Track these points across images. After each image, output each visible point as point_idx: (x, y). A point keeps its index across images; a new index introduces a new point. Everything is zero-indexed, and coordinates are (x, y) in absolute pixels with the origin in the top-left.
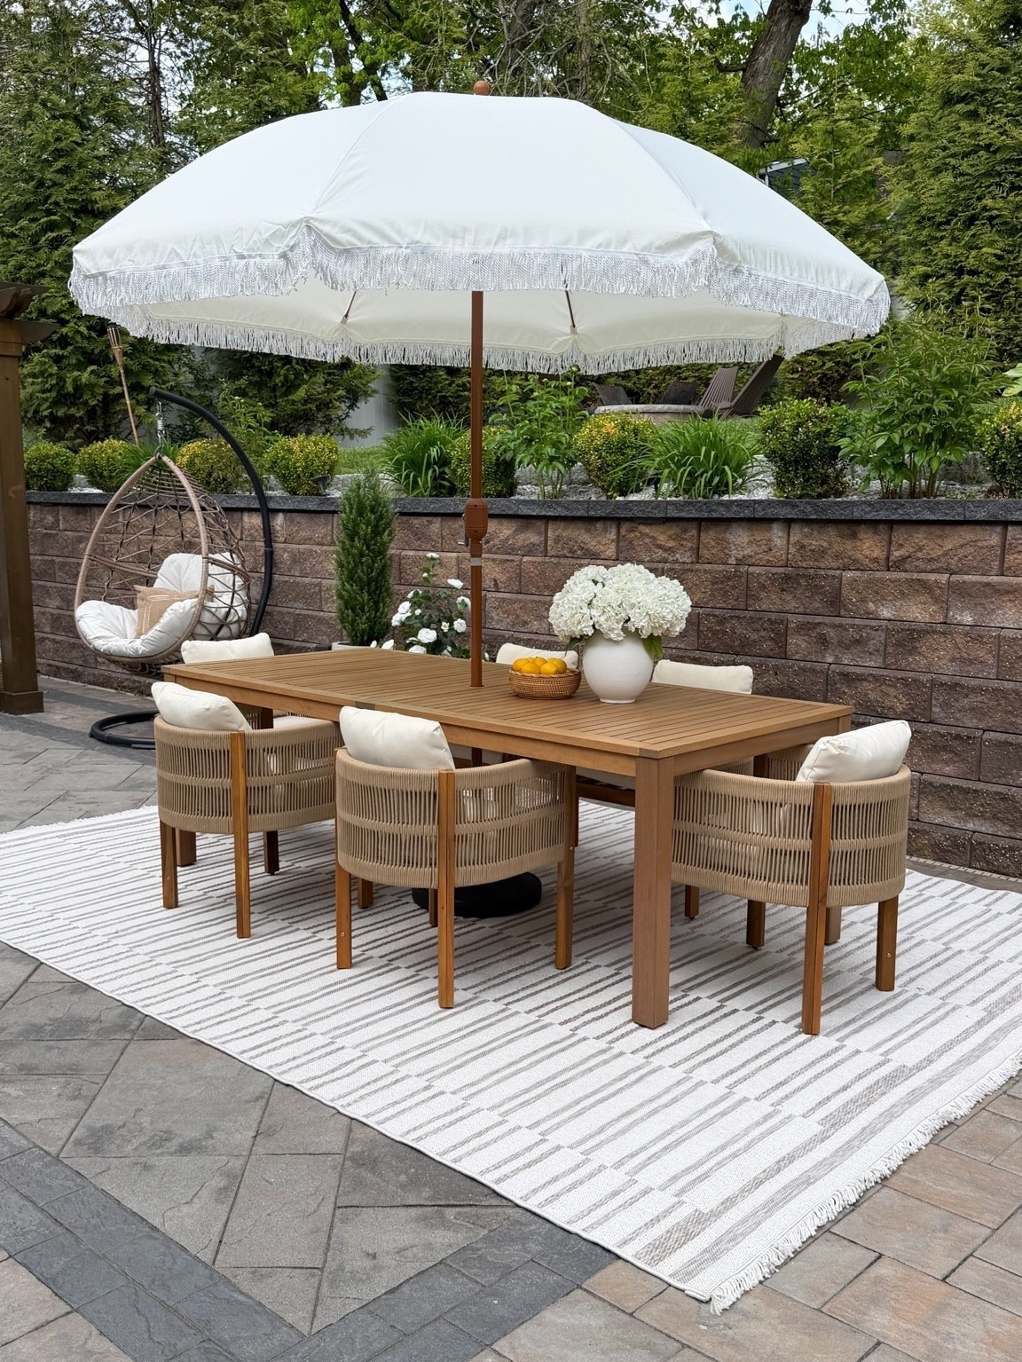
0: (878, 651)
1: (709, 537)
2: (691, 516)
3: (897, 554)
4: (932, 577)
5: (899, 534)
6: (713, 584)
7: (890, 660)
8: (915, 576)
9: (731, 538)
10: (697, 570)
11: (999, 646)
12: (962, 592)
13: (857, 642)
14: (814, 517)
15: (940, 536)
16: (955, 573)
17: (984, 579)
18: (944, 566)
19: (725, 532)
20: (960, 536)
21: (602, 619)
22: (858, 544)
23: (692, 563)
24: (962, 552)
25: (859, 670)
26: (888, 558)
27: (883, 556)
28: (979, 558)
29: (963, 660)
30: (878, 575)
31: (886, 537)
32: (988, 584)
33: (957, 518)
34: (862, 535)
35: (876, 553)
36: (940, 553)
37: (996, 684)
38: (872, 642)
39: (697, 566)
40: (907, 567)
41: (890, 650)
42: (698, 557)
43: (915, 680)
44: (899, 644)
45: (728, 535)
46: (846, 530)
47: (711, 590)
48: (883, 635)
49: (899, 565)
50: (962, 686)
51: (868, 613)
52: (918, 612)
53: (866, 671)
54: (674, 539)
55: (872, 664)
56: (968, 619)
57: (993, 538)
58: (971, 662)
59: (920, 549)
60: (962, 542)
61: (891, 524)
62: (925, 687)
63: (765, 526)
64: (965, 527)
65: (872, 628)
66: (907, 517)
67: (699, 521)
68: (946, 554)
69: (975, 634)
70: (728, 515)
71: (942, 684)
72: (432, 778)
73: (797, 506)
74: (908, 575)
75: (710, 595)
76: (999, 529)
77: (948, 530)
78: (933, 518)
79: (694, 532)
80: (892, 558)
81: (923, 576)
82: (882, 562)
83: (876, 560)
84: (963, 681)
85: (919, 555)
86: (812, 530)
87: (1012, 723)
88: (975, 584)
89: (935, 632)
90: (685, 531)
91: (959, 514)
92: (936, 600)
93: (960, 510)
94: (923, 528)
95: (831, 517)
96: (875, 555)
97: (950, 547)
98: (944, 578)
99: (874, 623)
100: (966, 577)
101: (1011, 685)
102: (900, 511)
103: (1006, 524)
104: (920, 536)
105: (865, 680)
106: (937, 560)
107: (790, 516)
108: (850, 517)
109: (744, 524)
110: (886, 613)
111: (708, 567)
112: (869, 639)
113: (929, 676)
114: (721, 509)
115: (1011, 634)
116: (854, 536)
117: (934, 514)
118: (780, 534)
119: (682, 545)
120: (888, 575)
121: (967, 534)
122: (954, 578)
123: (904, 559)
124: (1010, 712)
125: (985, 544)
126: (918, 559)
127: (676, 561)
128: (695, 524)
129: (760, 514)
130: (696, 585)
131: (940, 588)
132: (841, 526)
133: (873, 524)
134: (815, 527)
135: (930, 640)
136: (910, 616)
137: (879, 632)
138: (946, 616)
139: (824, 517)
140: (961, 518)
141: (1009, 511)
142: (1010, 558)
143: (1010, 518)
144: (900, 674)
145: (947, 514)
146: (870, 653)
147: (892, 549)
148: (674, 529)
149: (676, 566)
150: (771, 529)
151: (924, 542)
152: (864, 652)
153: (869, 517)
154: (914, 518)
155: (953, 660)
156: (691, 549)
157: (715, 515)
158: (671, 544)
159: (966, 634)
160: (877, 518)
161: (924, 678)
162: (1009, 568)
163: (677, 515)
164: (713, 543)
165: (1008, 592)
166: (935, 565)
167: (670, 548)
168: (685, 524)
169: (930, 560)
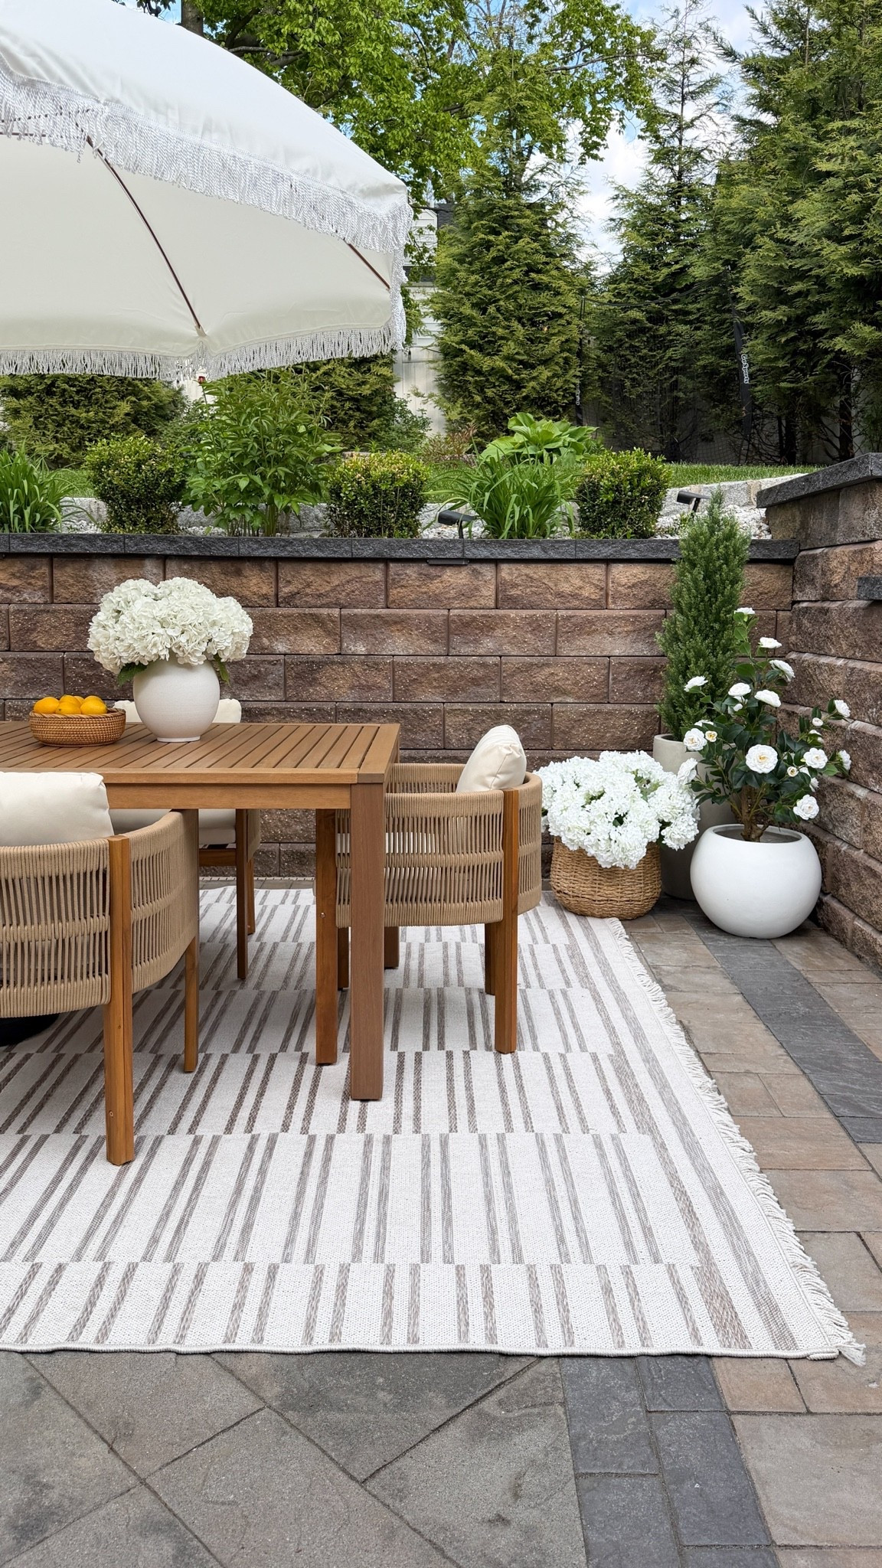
0: (278, 685)
1: (65, 574)
2: (43, 550)
3: (285, 590)
4: (325, 611)
5: (286, 571)
6: (76, 625)
7: (291, 693)
8: (307, 611)
9: (95, 575)
10: (55, 611)
11: (394, 672)
12: (355, 625)
13: (255, 677)
14: (196, 553)
15: (327, 573)
16: (345, 607)
17: (372, 612)
18: (334, 601)
19: (86, 569)
20: (346, 573)
21: (183, 639)
22: (244, 581)
23: (45, 603)
24: (349, 588)
25: (261, 705)
26: (277, 595)
27: (271, 592)
28: (365, 593)
29: (361, 687)
30: (270, 611)
31: (273, 574)
32: (378, 616)
33: (345, 556)
34: (247, 572)
35: (265, 589)
36: (328, 589)
37: (395, 706)
38: (271, 676)
39: (54, 607)
40: (298, 602)
41: (290, 682)
42: (52, 596)
43: (319, 710)
44: (299, 676)
45: (91, 572)
46: (230, 567)
47: (75, 632)
48: (282, 669)
49: (290, 600)
50: (365, 711)
51: (263, 648)
52: (312, 645)
53: (269, 705)
54: (19, 578)
55: (273, 698)
56: (361, 649)
57: (376, 573)
58: (369, 688)
59: (309, 585)
60: (348, 578)
61: (277, 560)
62: (330, 715)
63: (136, 562)
64: (350, 565)
65: (270, 662)
66: (296, 555)
67: (51, 556)
68: (333, 590)
69: (371, 662)
70: (92, 550)
71: (346, 711)
72: (100, 851)
73: (176, 542)
74: (300, 610)
75: (74, 638)
76: (381, 566)
77: (334, 567)
78: (321, 555)
79: (45, 569)
80: (281, 594)
81: (314, 611)
82: (272, 599)
83: (265, 597)
84: (365, 706)
85: (308, 591)
86: (192, 567)
87: (412, 740)
88: (364, 616)
89: (333, 663)
90: (33, 568)
91: (346, 552)
92: (329, 633)
93: (347, 548)
94: (309, 566)
95: (216, 553)
96: (264, 592)
97: (337, 583)
98: (336, 612)
99: (271, 658)
100: (356, 611)
101: (408, 706)
102: (289, 548)
103: (387, 561)
104: (307, 572)
105: (269, 714)
106: (326, 595)
107: (168, 552)
108: (236, 554)
109: (109, 561)
110: (281, 647)
111: (69, 607)
112: (267, 674)
113: (332, 705)
114: (83, 543)
115: (403, 660)
116: (238, 573)
117: (323, 552)
118: (155, 571)
119: (30, 584)
120: (280, 611)
121: (353, 571)
122: (345, 612)
123: (293, 595)
124: (410, 730)
125: (370, 579)
126: (307, 595)
127: (24, 602)
128: (45, 561)
129: (133, 550)
130: (55, 627)
131: (333, 622)
132: (224, 564)
133: (258, 561)
134: (196, 564)
135: (329, 671)
136: (304, 649)
137: (278, 666)
138: (341, 648)
139: (208, 554)
140: (349, 555)
141: (392, 548)
142: (394, 592)
143: (394, 555)
144: (304, 706)
145: (335, 552)
146: (270, 688)
147: (281, 585)
148: (18, 566)
149: (25, 607)
150: (143, 566)
151: (312, 578)
152: (264, 687)
153: (256, 554)
154: (304, 555)
155: (352, 688)
156: (43, 587)
157: (75, 550)
158: (15, 582)
159: (363, 663)
160: (266, 555)
161: (328, 706)
162: (394, 601)
163: (24, 550)
164: (71, 581)
165: (396, 623)
166: (325, 601)
167: (14, 587)
168: (32, 561)
169: (320, 596)
